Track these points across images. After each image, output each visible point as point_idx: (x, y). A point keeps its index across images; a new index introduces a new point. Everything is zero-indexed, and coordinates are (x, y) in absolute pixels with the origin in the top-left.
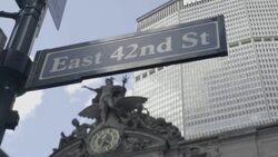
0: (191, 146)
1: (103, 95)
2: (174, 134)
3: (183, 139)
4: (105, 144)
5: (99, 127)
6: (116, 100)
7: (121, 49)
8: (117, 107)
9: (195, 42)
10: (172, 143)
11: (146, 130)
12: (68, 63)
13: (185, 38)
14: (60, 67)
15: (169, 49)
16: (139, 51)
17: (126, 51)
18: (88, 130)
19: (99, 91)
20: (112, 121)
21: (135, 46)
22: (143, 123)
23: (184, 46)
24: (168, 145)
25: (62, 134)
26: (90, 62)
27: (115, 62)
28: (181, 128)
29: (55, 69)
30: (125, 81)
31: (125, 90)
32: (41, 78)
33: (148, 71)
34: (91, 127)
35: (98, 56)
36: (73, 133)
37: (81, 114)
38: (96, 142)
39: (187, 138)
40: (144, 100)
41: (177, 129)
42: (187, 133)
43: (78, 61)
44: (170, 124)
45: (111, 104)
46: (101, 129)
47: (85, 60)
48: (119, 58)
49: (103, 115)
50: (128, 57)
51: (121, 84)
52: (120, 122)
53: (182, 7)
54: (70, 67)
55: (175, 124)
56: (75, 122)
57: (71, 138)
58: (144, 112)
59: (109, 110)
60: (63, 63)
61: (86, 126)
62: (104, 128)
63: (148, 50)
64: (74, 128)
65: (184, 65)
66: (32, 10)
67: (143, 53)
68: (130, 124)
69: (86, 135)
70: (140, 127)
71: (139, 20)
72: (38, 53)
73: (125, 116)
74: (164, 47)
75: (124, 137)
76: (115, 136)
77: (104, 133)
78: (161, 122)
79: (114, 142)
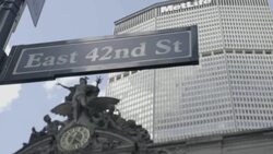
0: (159, 149)
2: (143, 136)
3: (152, 142)
4: (75, 141)
5: (71, 124)
6: (89, 99)
7: (96, 50)
8: (89, 106)
9: (168, 49)
10: (139, 145)
11: (116, 131)
12: (42, 60)
13: (159, 45)
14: (34, 63)
15: (142, 53)
16: (113, 54)
17: (101, 54)
18: (60, 127)
19: (73, 89)
20: (83, 119)
21: (110, 49)
22: (113, 123)
23: (157, 53)
24: (137, 147)
25: (34, 129)
26: (65, 61)
27: (89, 62)
28: (150, 131)
29: (29, 65)
30: (98, 82)
31: (98, 91)
32: (14, 73)
33: (122, 73)
34: (63, 124)
35: (73, 55)
36: (45, 129)
37: (53, 111)
38: (67, 139)
39: (156, 142)
40: (116, 101)
41: (146, 132)
42: (156, 137)
43: (53, 58)
44: (140, 126)
45: (83, 103)
46: (72, 127)
47: (60, 58)
48: (94, 60)
49: (75, 113)
50: (102, 59)
51: (94, 84)
52: (91, 121)
53: (160, 14)
54: (44, 64)
55: (144, 126)
56: (47, 119)
57: (42, 134)
58: (116, 113)
59: (81, 109)
60: (38, 60)
61: (57, 123)
62: (75, 126)
63: (122, 53)
64: (46, 124)
65: (157, 70)
66: (11, 5)
67: (118, 56)
68: (101, 124)
69: (57, 132)
70: (110, 127)
71: (117, 23)
72: (14, 48)
73: (97, 116)
74: (138, 51)
75: (95, 136)
76: (85, 134)
77: (74, 132)
78: (132, 124)
79: (84, 141)
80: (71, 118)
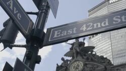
0: (117, 68)
1: (75, 46)
2: (108, 63)
3: (113, 65)
4: (77, 68)
5: (74, 60)
6: (81, 48)
7: (85, 25)
8: (82, 52)
9: (119, 20)
10: (107, 67)
11: (95, 62)
12: (61, 33)
13: (114, 19)
14: (58, 35)
15: (107, 24)
16: (93, 26)
17: (87, 27)
18: (69, 62)
19: (73, 44)
20: (79, 58)
21: (91, 24)
23: (114, 23)
24: (106, 68)
25: (57, 65)
26: (71, 32)
27: (82, 31)
29: (55, 36)
31: (84, 44)
32: (50, 40)
34: (70, 61)
35: (75, 29)
36: (62, 64)
37: (65, 55)
38: (73, 67)
39: (115, 65)
40: (94, 48)
41: (110, 61)
42: (115, 62)
43: (66, 32)
44: (106, 58)
45: (78, 50)
46: (75, 62)
47: (69, 31)
48: (84, 30)
49: (75, 55)
50: (89, 29)
51: (83, 41)
52: (83, 58)
53: (109, 4)
54: (62, 35)
55: (108, 58)
56: (63, 59)
57: (61, 66)
58: (94, 53)
59: (77, 53)
60: (59, 33)
61: (67, 60)
62: (76, 61)
63: (97, 25)
64: (62, 62)
68: (88, 59)
69: (68, 65)
70: (92, 60)
72: (48, 29)
73: (85, 56)
74: (105, 23)
75: (85, 65)
76: (81, 65)
77: (76, 64)
78: (102, 57)
79: (81, 67)
80: (73, 58)
